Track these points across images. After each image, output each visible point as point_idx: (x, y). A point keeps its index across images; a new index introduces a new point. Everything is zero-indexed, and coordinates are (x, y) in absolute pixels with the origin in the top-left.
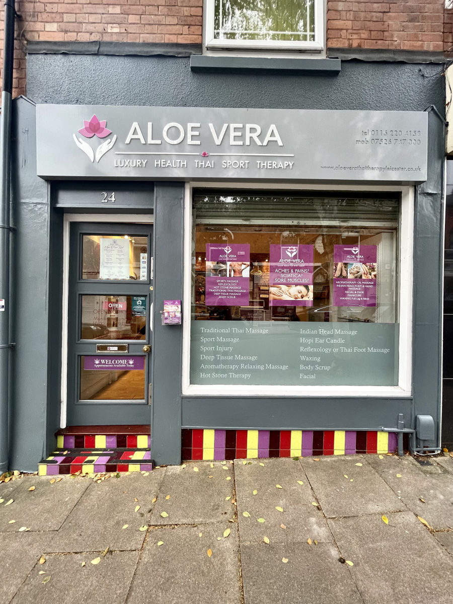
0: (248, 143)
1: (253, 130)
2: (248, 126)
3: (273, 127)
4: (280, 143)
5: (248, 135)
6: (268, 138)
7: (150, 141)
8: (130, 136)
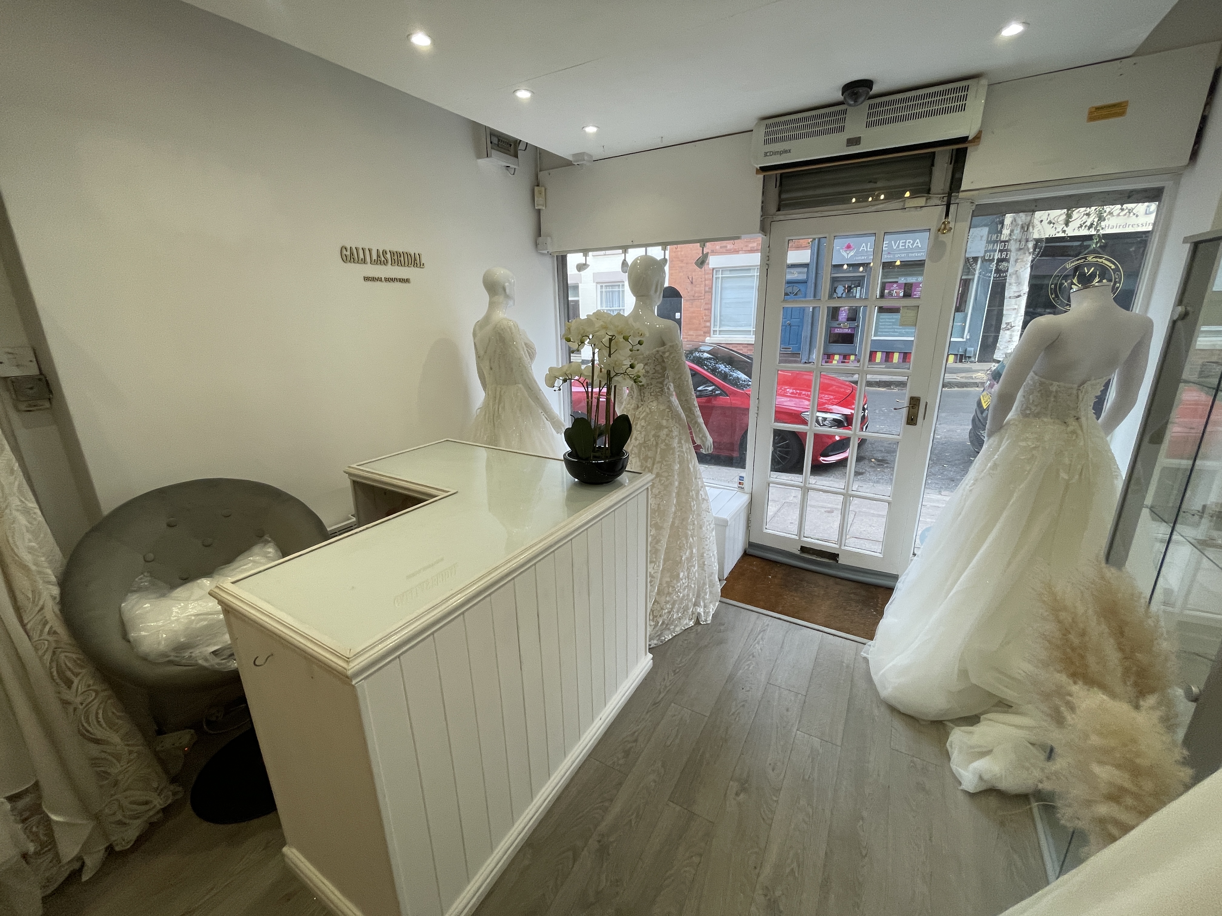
0: (907, 247)
1: (909, 242)
2: (908, 241)
3: (918, 240)
4: (920, 246)
5: (907, 244)
6: (915, 245)
7: (868, 250)
8: (862, 248)
